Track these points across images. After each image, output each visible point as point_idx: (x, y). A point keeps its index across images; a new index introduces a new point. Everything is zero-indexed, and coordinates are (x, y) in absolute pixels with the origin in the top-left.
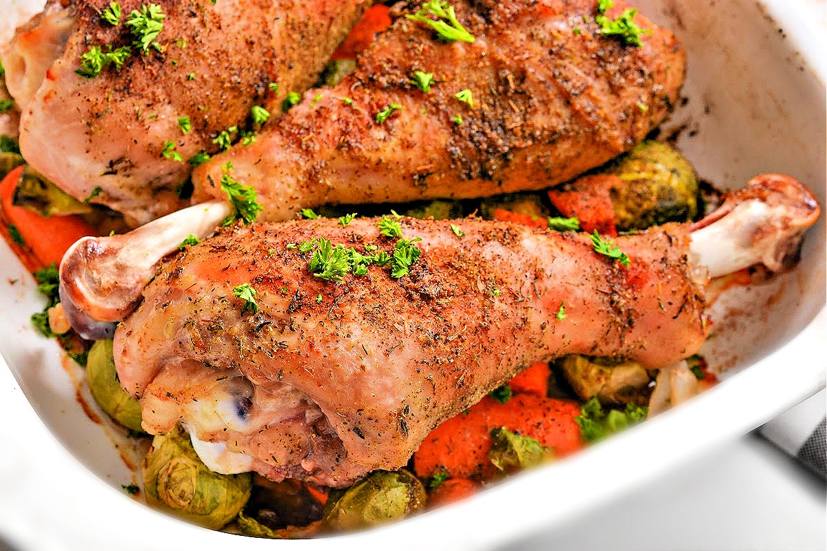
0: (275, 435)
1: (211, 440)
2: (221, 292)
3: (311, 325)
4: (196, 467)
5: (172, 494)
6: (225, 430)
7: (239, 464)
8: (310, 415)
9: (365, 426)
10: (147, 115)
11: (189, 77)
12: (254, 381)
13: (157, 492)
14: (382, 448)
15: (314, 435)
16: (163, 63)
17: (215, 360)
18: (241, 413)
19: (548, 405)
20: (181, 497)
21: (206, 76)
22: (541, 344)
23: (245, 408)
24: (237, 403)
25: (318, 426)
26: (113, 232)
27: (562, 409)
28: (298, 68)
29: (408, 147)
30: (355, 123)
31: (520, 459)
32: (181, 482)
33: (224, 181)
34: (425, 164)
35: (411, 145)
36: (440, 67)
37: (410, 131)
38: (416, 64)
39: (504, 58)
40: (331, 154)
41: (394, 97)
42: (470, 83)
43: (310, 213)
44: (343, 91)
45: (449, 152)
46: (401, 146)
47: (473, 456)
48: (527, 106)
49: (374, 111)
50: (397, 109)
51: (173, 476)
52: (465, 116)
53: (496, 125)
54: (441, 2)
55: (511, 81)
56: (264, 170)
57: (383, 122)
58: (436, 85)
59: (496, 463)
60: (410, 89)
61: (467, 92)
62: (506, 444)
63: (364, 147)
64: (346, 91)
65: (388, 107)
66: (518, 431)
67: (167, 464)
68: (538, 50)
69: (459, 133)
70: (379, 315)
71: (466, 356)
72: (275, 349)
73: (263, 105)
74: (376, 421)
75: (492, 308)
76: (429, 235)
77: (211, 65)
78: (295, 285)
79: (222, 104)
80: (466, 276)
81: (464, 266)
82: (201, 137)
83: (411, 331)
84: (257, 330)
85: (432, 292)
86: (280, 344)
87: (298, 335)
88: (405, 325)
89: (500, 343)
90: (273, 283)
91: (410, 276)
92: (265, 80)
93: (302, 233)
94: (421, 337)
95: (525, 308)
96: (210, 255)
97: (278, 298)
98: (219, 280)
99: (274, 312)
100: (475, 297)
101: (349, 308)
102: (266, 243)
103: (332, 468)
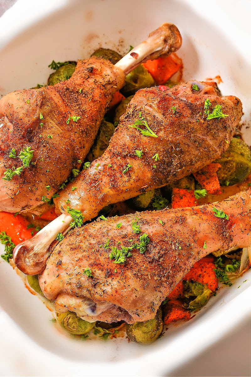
0: (106, 314)
3: (115, 282)
5: (70, 327)
6: (87, 315)
11: (47, 171)
15: (120, 313)
17: (80, 296)
20: (74, 328)
23: (93, 309)
24: (91, 308)
27: (208, 266)
29: (137, 182)
30: (114, 175)
31: (195, 293)
32: (72, 323)
33: (68, 209)
34: (144, 185)
35: (138, 180)
36: (145, 146)
37: (137, 175)
38: (135, 146)
39: (170, 139)
40: (107, 190)
41: (128, 160)
42: (157, 150)
43: (103, 217)
44: (107, 160)
45: (153, 179)
46: (134, 182)
47: (177, 291)
48: (181, 154)
49: (121, 169)
50: (130, 167)
51: (69, 322)
52: (157, 164)
53: (170, 164)
54: (141, 117)
55: (174, 147)
56: (82, 202)
57: (126, 173)
58: (144, 154)
59: (186, 296)
60: (134, 157)
61: (157, 155)
62: (189, 288)
63: (120, 186)
64: (109, 160)
65: (127, 166)
66: (193, 279)
67: (66, 317)
68: (183, 132)
69: (156, 171)
70: (139, 274)
71: (172, 278)
72: (103, 293)
73: (76, 168)
74: (143, 311)
75: (179, 254)
76: (151, 227)
77: (54, 164)
78: (106, 266)
79: (61, 176)
80: (168, 243)
81: (166, 239)
82: (55, 188)
83: (151, 277)
84: (95, 286)
85: (156, 258)
86: (104, 291)
87: (110, 287)
88: (149, 275)
89: (184, 267)
90: (97, 266)
91: (147, 251)
92: (75, 159)
93: (104, 236)
94: (155, 278)
95: (191, 249)
96: (70, 252)
97: (100, 272)
98: (76, 265)
99: (100, 278)
100: (172, 252)
101: (127, 273)
102: (90, 244)
103: (128, 321)
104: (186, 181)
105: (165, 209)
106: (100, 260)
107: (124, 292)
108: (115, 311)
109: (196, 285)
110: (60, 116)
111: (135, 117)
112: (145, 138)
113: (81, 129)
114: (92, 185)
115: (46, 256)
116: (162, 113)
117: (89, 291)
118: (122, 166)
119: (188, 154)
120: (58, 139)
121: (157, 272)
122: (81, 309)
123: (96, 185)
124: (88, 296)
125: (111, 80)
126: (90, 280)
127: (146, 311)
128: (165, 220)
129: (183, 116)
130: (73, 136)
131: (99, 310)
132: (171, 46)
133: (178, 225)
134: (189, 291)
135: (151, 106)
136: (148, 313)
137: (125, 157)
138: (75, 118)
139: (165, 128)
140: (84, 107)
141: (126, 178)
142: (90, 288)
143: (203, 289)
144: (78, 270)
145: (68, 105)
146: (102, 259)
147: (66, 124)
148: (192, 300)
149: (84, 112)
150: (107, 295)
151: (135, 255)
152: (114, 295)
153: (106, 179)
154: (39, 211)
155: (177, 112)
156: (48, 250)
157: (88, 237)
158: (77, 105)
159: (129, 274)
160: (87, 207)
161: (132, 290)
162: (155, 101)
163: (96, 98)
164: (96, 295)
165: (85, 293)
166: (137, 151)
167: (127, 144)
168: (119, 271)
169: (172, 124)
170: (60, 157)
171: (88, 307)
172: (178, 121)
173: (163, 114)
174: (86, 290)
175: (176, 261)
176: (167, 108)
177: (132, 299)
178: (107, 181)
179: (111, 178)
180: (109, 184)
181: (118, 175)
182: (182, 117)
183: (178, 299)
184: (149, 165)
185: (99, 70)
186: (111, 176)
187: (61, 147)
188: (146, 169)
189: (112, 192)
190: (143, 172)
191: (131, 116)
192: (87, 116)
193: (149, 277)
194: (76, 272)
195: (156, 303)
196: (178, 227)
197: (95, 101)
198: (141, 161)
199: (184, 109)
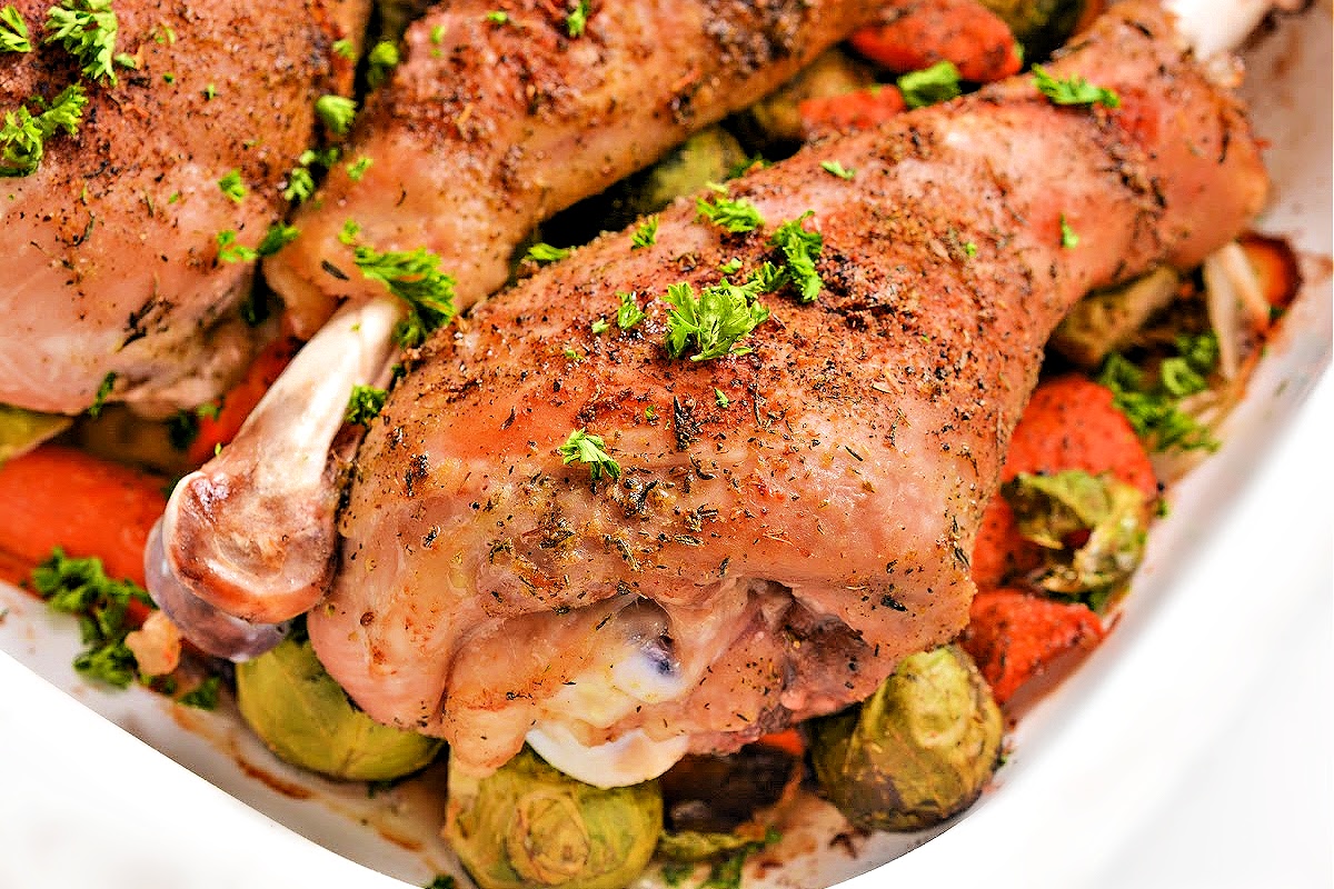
0: (729, 676)
1: (608, 739)
2: (528, 469)
3: (736, 453)
4: (569, 794)
6: (639, 709)
7: (669, 753)
8: (771, 612)
9: (903, 587)
10: (162, 199)
11: (207, 93)
13: (514, 870)
15: (797, 644)
16: (147, 87)
17: (581, 596)
18: (664, 667)
20: (567, 857)
21: (234, 79)
23: (667, 656)
25: (792, 623)
26: (218, 447)
32: (557, 833)
34: (682, 76)
35: (650, 50)
47: (988, 547)
59: (1046, 540)
66: (1041, 468)
71: (990, 383)
72: (692, 526)
73: (333, 91)
74: (919, 572)
78: (660, 394)
80: (909, 242)
83: (901, 383)
84: (640, 506)
86: (695, 514)
87: (720, 482)
88: (889, 377)
90: (618, 410)
92: (317, 44)
93: (590, 295)
94: (922, 388)
95: (1016, 254)
96: (455, 409)
98: (509, 448)
99: (651, 461)
103: (847, 685)
108: (767, 650)
117: (620, 544)
127: (930, 567)
134: (1050, 511)
136: (943, 582)
142: (620, 530)
144: (526, 467)
146: (631, 374)
150: (721, 527)
164: (663, 552)
165: (599, 564)
174: (599, 551)
193: (894, 382)
195: (961, 518)
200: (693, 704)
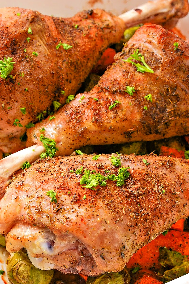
1: (36, 257)
4: (29, 266)
5: (19, 277)
7: (49, 266)
8: (80, 248)
9: (106, 254)
11: (25, 90)
12: (56, 234)
13: (12, 275)
14: (112, 264)
15: (82, 257)
19: (184, 236)
20: (23, 278)
22: (183, 213)
23: (51, 245)
24: (48, 242)
25: (84, 252)
28: (74, 82)
29: (123, 121)
30: (99, 110)
31: (173, 262)
32: (23, 272)
33: (41, 137)
34: (131, 128)
35: (125, 120)
36: (137, 84)
37: (124, 113)
38: (127, 82)
39: (167, 80)
40: (88, 124)
41: (117, 97)
42: (151, 91)
43: (79, 152)
44: (94, 94)
45: (141, 122)
46: (120, 120)
47: (151, 259)
48: (177, 101)
49: (108, 104)
50: (118, 103)
51: (19, 270)
52: (149, 106)
53: (163, 110)
54: (138, 54)
55: (170, 90)
56: (59, 132)
57: (112, 109)
58: (136, 92)
59: (162, 264)
60: (124, 94)
61: (150, 96)
62: (166, 255)
63: (104, 121)
64: (96, 95)
65: (114, 102)
66: (172, 248)
67: (17, 264)
68: (182, 75)
69: (146, 114)
70: (112, 205)
71: (150, 222)
72: (65, 220)
73: (58, 101)
74: (110, 253)
75: (162, 199)
76: (133, 164)
77: (35, 84)
78: (74, 190)
79: (40, 101)
80: (150, 184)
81: (149, 179)
82: (31, 116)
83: (126, 212)
84: (57, 211)
85: (135, 193)
86: (67, 218)
87: (75, 214)
88: (124, 210)
89: (165, 215)
90: (64, 190)
91: (125, 185)
92: (58, 89)
93: (77, 164)
94: (131, 215)
95: (176, 198)
96: (36, 174)
97: (67, 197)
98: (39, 187)
99: (65, 203)
100: (154, 194)
101: (98, 202)
102: (60, 169)
103: (90, 271)
104: (177, 144)
105: (151, 153)
106: (69, 184)
107: (92, 222)
108: (76, 255)
109: (175, 254)
110: (50, 39)
111: (132, 54)
112: (140, 75)
113: (70, 59)
114: (73, 117)
115: (8, 182)
116: (162, 48)
117: (49, 217)
118: (110, 102)
119: (184, 102)
120: (44, 59)
121: (133, 209)
122: (36, 242)
123: (77, 117)
124: (48, 223)
125: (110, 25)
126: (53, 205)
127: (114, 253)
128: (150, 161)
129: (185, 55)
130: (61, 62)
131: (58, 247)
132: (178, 11)
133: (165, 168)
134: (166, 258)
135: (150, 42)
136: (116, 258)
137: (114, 93)
138: (66, 46)
139: (163, 66)
140: (78, 41)
141: (111, 114)
142: (51, 214)
143: (182, 260)
144: (41, 192)
145: (61, 33)
146: (71, 184)
147: (55, 48)
148: (168, 270)
149: (76, 45)
150: (70, 223)
151: (111, 186)
152: (78, 224)
153: (89, 113)
154: (9, 146)
155: (179, 50)
156: (11, 177)
157: (59, 164)
158: (71, 37)
159: (100, 203)
160: (63, 138)
161: (101, 222)
162: (156, 35)
163: (92, 36)
164: (57, 223)
165: (44, 219)
166: (128, 87)
167: (119, 80)
168: (89, 199)
169: (171, 62)
170: (42, 78)
171: (46, 240)
172: (178, 61)
173: (163, 50)
174: (45, 216)
175: (157, 204)
176: (169, 44)
177: (99, 232)
178: (90, 114)
179: (95, 112)
180: (92, 118)
181: (103, 110)
182: (183, 57)
183: (151, 269)
184: (139, 105)
185: (99, 15)
186: (95, 110)
187: (46, 69)
188: (136, 110)
189: (93, 128)
190: (131, 112)
191: (127, 53)
192: (79, 50)
193: (124, 211)
194: (38, 194)
195: (127, 247)
196: (163, 170)
197: (90, 38)
198: (131, 100)
199: (187, 49)
200: (55, 258)
